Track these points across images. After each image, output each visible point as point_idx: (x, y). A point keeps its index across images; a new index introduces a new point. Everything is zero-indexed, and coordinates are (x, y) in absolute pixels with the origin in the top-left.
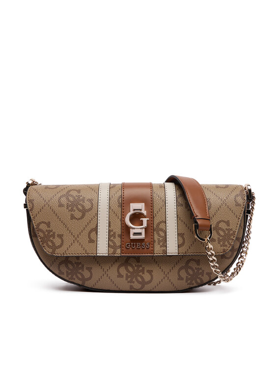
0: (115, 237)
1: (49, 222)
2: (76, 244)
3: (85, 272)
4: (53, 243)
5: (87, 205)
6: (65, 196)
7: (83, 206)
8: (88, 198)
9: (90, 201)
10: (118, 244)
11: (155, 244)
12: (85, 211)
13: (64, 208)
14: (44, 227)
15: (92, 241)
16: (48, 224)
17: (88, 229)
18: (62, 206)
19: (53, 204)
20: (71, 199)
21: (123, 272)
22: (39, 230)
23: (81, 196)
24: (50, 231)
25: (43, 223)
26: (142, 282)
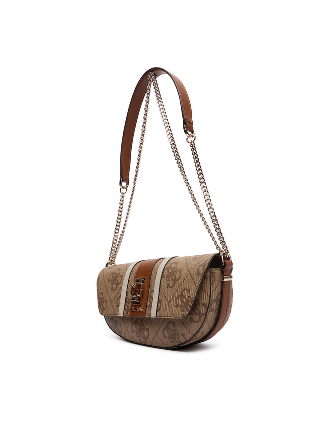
0: (129, 303)
2: (111, 308)
3: (119, 327)
4: (103, 307)
5: (119, 279)
6: (112, 274)
7: (117, 281)
8: (121, 274)
9: (122, 276)
10: (129, 308)
11: (147, 308)
12: (117, 284)
13: (109, 283)
14: (101, 296)
15: (118, 306)
16: (102, 293)
17: (117, 297)
18: (109, 281)
19: (106, 280)
20: (114, 276)
21: (134, 329)
22: (99, 298)
23: (119, 273)
24: (102, 298)
25: (101, 293)
26: (144, 337)
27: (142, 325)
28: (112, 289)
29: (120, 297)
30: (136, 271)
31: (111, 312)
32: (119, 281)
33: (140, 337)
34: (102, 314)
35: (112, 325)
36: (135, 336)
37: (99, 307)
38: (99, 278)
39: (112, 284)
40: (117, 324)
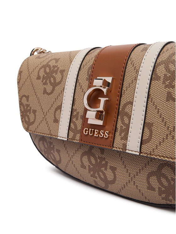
0: (77, 119)
1: (28, 96)
2: (44, 122)
3: (56, 154)
4: (29, 119)
5: (58, 77)
6: (44, 67)
7: (55, 79)
8: (61, 68)
9: (62, 72)
10: (79, 127)
11: (117, 134)
12: (55, 85)
13: (40, 81)
14: (24, 100)
15: (57, 121)
16: (27, 97)
17: (55, 106)
18: (39, 78)
19: (34, 76)
20: (48, 70)
21: (86, 163)
22: (21, 104)
23: (56, 66)
24: (28, 106)
25: (25, 96)
26: (105, 180)
27: (102, 159)
28: (45, 92)
29: (60, 108)
30: (91, 63)
31: (43, 130)
32: (58, 80)
33: (96, 177)
34: (27, 129)
35: (43, 148)
36: (86, 174)
37: (22, 119)
38: (20, 73)
39: (45, 84)
40: (53, 148)
